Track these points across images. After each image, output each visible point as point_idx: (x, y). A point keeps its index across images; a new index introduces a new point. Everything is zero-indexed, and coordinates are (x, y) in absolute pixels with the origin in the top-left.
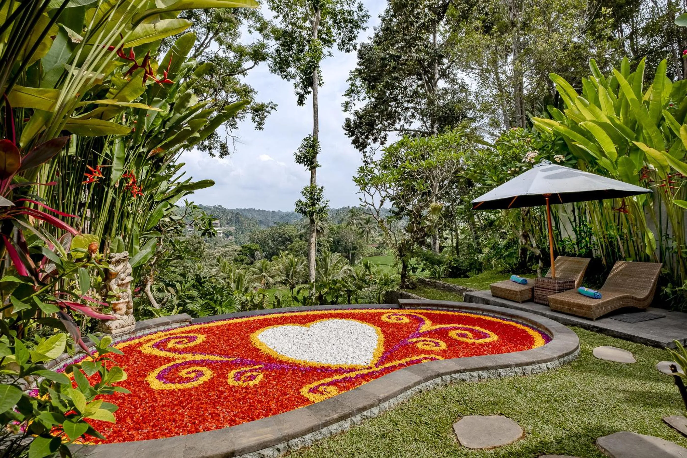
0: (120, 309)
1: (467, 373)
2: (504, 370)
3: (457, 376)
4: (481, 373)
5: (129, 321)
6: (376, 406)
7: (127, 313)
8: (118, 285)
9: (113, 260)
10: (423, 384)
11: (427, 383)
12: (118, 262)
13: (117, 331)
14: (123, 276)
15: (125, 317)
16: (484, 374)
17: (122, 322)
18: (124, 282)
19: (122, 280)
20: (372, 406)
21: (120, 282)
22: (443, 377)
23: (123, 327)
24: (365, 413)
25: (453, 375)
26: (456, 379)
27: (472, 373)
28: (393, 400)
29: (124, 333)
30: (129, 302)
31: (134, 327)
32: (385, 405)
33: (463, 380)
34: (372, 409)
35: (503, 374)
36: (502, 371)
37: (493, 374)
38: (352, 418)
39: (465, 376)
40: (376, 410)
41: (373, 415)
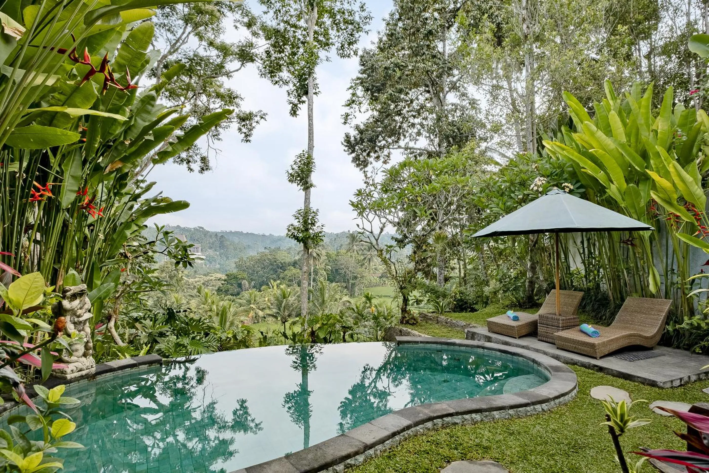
0: (77, 350)
1: (460, 417)
2: (498, 412)
3: (449, 419)
4: (474, 415)
5: (88, 365)
6: (362, 453)
7: (85, 355)
8: (75, 323)
9: (68, 294)
10: (413, 429)
11: (418, 428)
12: (74, 297)
13: (73, 375)
14: (79, 312)
15: (84, 359)
16: (477, 417)
17: (79, 365)
18: (81, 319)
19: (79, 316)
20: (357, 453)
21: (76, 319)
22: (435, 421)
23: (81, 370)
24: (349, 461)
25: (445, 419)
26: (448, 423)
27: (464, 416)
28: (380, 447)
29: (82, 377)
30: (88, 342)
31: (93, 370)
32: (371, 452)
33: (455, 424)
34: (357, 457)
35: (497, 416)
36: (496, 414)
37: (486, 416)
38: (335, 467)
39: (457, 419)
40: (361, 458)
41: (357, 463)
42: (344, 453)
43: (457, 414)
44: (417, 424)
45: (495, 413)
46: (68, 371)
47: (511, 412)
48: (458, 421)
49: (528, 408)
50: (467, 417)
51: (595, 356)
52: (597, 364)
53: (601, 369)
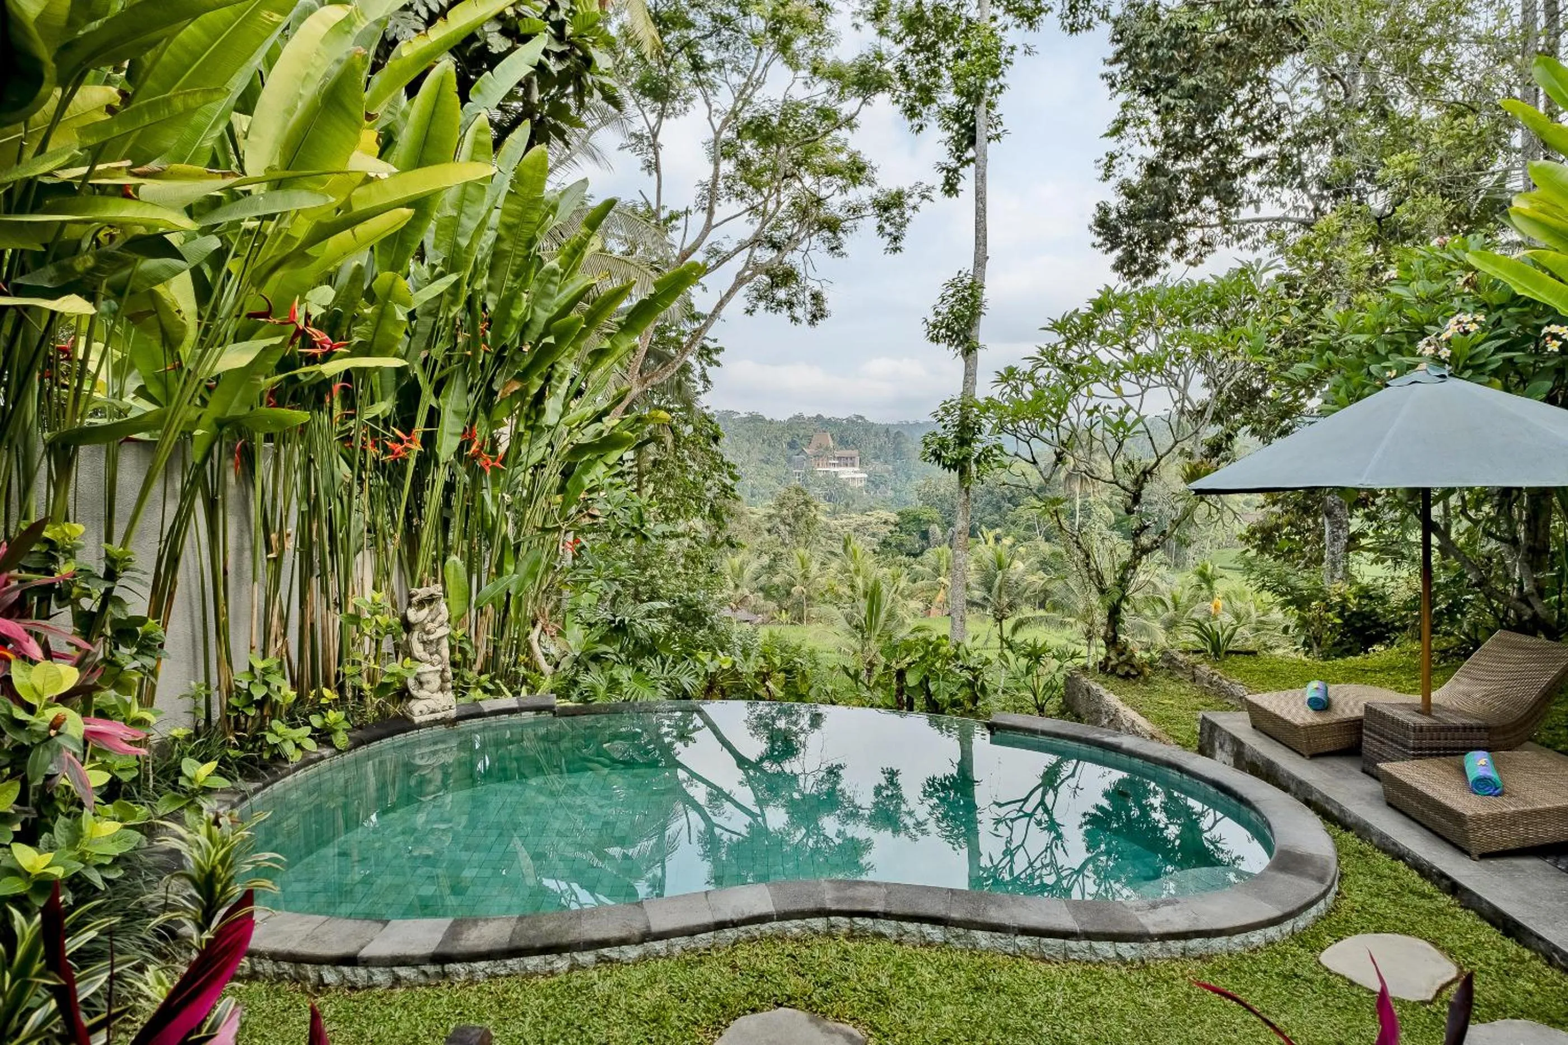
0: (428, 682)
1: (893, 923)
2: (988, 934)
3: (868, 922)
4: (926, 928)
5: (444, 703)
6: (637, 944)
7: (442, 689)
8: (424, 643)
9: (414, 600)
10: (774, 924)
11: (787, 924)
12: (422, 604)
13: (423, 719)
14: (430, 626)
15: (440, 695)
16: (936, 933)
17: (432, 704)
18: (432, 637)
19: (428, 633)
21: (425, 637)
22: (832, 918)
23: (432, 712)
24: (605, 951)
25: (856, 919)
26: (864, 930)
27: (904, 924)
28: (683, 941)
29: (436, 722)
30: (443, 671)
31: (453, 713)
32: (659, 946)
33: (880, 936)
34: (624, 948)
35: (983, 943)
36: (982, 937)
37: (958, 937)
38: (575, 954)
39: (886, 927)
40: (633, 952)
41: (624, 958)
42: (597, 935)
43: (887, 916)
44: (785, 916)
45: (979, 934)
46: (416, 711)
47: (1022, 941)
48: (887, 931)
49: (1072, 944)
50: (911, 927)
51: (1466, 848)
52: (1449, 873)
53: (1454, 888)
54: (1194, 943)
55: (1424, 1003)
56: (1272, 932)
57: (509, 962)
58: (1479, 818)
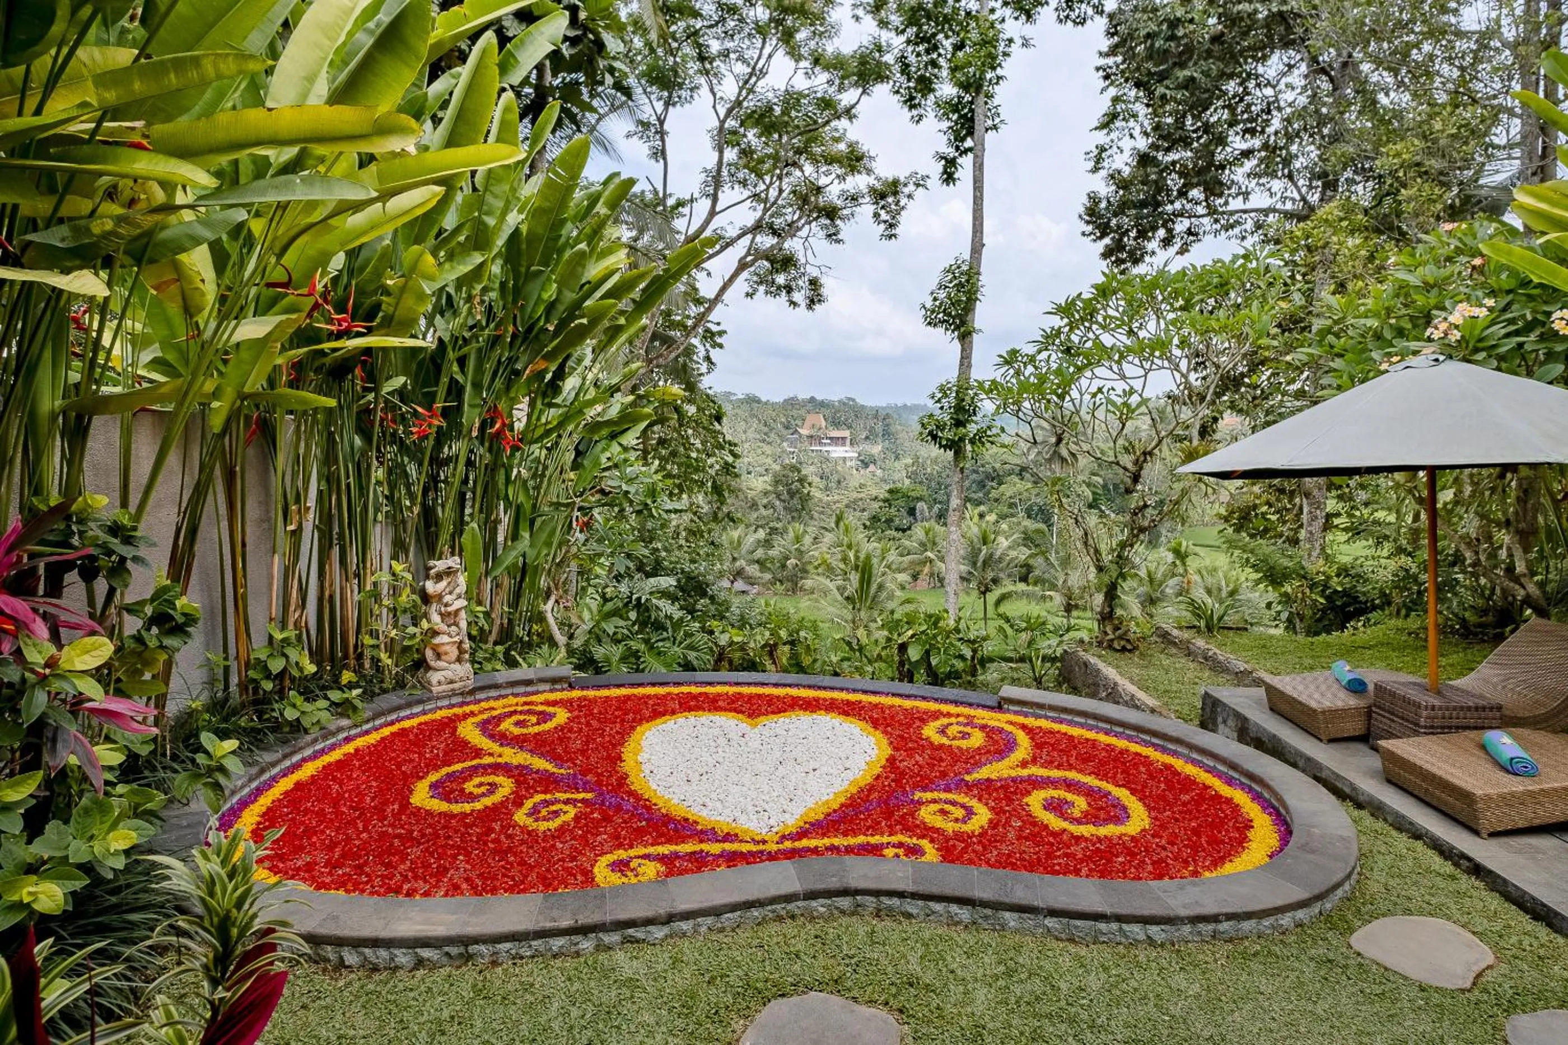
0: (446, 654)
1: (920, 903)
2: (1016, 915)
3: (895, 902)
4: (954, 908)
5: (462, 675)
6: (663, 924)
7: (459, 660)
8: (441, 614)
9: (432, 572)
10: (800, 903)
11: (814, 904)
12: (439, 577)
13: (440, 688)
14: (447, 598)
15: (457, 666)
16: (964, 913)
17: (449, 674)
18: (449, 609)
19: (446, 605)
20: (649, 922)
21: (443, 609)
23: (452, 682)
24: (631, 931)
25: (882, 898)
26: (890, 908)
27: (931, 904)
28: (710, 920)
29: (454, 693)
30: (461, 642)
31: (470, 684)
32: (685, 926)
33: (909, 916)
34: (650, 928)
35: (1012, 924)
37: (986, 917)
38: (601, 935)
39: (913, 907)
40: (659, 932)
41: (650, 939)
42: (623, 916)
43: (914, 896)
44: (812, 895)
45: (1007, 915)
46: (434, 681)
47: (1050, 922)
48: (914, 911)
49: (1102, 926)
50: (938, 907)
51: (1475, 827)
52: (1471, 854)
53: (1477, 870)
54: (1225, 926)
55: (1463, 991)
56: (1300, 914)
57: (534, 943)
58: (1489, 798)
